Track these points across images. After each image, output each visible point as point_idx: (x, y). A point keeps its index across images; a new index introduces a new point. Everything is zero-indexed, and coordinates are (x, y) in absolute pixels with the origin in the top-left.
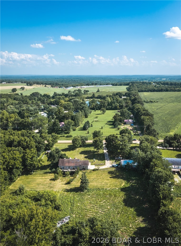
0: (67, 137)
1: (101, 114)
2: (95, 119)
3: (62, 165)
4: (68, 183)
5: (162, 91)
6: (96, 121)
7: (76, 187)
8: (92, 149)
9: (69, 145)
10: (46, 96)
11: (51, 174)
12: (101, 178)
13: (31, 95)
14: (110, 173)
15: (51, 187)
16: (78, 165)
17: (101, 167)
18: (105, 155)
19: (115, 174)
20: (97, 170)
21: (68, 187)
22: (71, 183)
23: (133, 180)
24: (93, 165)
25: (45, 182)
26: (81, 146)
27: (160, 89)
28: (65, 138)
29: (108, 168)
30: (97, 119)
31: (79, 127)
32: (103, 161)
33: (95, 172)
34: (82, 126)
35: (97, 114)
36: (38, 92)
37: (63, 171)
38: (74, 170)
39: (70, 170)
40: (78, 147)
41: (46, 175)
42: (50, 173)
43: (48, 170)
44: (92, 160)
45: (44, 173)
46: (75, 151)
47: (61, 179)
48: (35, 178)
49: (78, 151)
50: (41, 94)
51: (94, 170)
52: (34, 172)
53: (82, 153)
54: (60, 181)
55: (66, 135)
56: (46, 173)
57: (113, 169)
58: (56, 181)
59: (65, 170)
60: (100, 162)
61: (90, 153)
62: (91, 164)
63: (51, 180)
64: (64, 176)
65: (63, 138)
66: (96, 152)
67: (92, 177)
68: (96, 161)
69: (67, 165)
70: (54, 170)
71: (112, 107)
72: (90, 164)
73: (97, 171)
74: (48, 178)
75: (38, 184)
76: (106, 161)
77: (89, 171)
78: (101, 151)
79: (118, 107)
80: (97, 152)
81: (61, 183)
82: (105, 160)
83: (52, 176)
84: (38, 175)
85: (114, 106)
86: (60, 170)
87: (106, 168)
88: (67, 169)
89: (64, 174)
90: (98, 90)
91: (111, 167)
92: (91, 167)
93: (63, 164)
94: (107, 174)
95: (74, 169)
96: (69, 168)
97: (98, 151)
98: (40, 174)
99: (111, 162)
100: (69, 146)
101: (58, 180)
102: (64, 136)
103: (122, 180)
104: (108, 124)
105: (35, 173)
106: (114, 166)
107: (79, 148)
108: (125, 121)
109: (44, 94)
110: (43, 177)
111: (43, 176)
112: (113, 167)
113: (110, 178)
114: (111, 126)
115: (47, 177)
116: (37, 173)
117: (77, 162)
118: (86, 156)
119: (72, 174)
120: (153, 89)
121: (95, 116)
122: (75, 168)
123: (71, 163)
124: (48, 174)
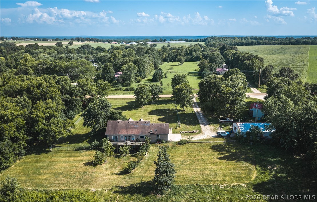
0: (126, 90)
1: (178, 65)
2: (170, 71)
3: (112, 133)
4: (126, 172)
5: (252, 45)
6: (171, 73)
7: (144, 180)
8: (171, 106)
9: (130, 101)
10: (99, 49)
11: (89, 152)
12: (198, 160)
13: (79, 48)
14: (215, 148)
15: (86, 182)
16: (147, 132)
17: (196, 138)
18: (198, 116)
19: (229, 151)
20: (188, 142)
21: (125, 181)
22: (133, 171)
23: (273, 164)
24: (177, 133)
25: (74, 170)
26: (150, 103)
27: (250, 42)
28: (122, 91)
29: (209, 139)
30: (172, 70)
31: (146, 78)
32: (196, 127)
33: (183, 148)
34: (150, 77)
35: (171, 66)
36: (89, 45)
37: (114, 145)
38: (138, 144)
39: (129, 143)
40: (145, 104)
41: (78, 153)
42: (88, 149)
43: (85, 144)
44: (174, 125)
45: (76, 150)
46: (139, 110)
47: (109, 163)
48: (53, 159)
49: (146, 110)
50: (93, 48)
51: (180, 143)
52: (54, 147)
53: (152, 113)
54: (108, 166)
55: (124, 88)
56: (79, 149)
57: (221, 141)
58: (98, 167)
59: (119, 144)
60: (190, 128)
61: (169, 113)
62: (173, 132)
63: (87, 164)
64: (117, 157)
65: (120, 91)
66: (179, 111)
67: (178, 156)
68: (183, 126)
69: (124, 132)
70: (96, 142)
71: (191, 58)
72: (171, 131)
73: (187, 146)
74: (82, 160)
75: (57, 175)
76: (202, 126)
77: (170, 145)
78: (188, 110)
79: (201, 57)
80: (182, 111)
81: (109, 171)
82: (199, 124)
83: (90, 155)
84: (62, 155)
85: (194, 55)
86: (108, 143)
87: (206, 140)
88: (124, 142)
89: (118, 152)
90: (169, 44)
91: (215, 137)
92: (174, 137)
93: (115, 131)
94: (210, 151)
95: (138, 141)
96: (128, 139)
97: (182, 109)
98: (66, 152)
99: (212, 127)
100: (128, 103)
101: (103, 166)
102: (120, 89)
103: (248, 164)
104: (191, 75)
105: (56, 149)
106: (222, 135)
107: (148, 106)
108: (218, 70)
109: (97, 47)
110: (72, 159)
111: (71, 156)
112: (219, 136)
113: (220, 159)
114: (196, 77)
115: (80, 158)
116: (60, 149)
117: (144, 127)
118: (161, 117)
119: (134, 150)
120: (240, 43)
121: (169, 67)
122: (140, 138)
123: (133, 128)
124: (84, 153)
